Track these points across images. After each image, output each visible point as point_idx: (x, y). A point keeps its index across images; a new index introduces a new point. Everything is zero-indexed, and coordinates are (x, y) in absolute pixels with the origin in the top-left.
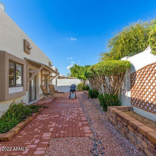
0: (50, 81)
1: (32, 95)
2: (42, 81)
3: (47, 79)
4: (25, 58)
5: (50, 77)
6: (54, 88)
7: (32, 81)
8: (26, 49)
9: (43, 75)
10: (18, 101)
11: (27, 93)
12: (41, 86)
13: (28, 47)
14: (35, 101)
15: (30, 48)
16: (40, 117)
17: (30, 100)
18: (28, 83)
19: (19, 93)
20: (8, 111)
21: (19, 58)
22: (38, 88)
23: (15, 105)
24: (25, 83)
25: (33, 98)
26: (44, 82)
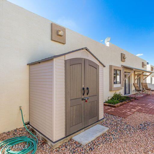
0: (143, 80)
1: (127, 90)
2: (135, 80)
3: (140, 78)
4: (122, 65)
5: (143, 76)
6: (147, 86)
7: (127, 79)
8: (123, 59)
9: (136, 75)
10: (118, 93)
11: (123, 88)
12: (134, 84)
13: (124, 57)
14: (129, 95)
15: (125, 58)
16: (131, 103)
17: (125, 93)
18: (124, 82)
19: (119, 87)
20: (114, 96)
21: (118, 67)
22: (131, 85)
23: (116, 95)
24: (122, 82)
25: (127, 92)
26: (137, 80)
